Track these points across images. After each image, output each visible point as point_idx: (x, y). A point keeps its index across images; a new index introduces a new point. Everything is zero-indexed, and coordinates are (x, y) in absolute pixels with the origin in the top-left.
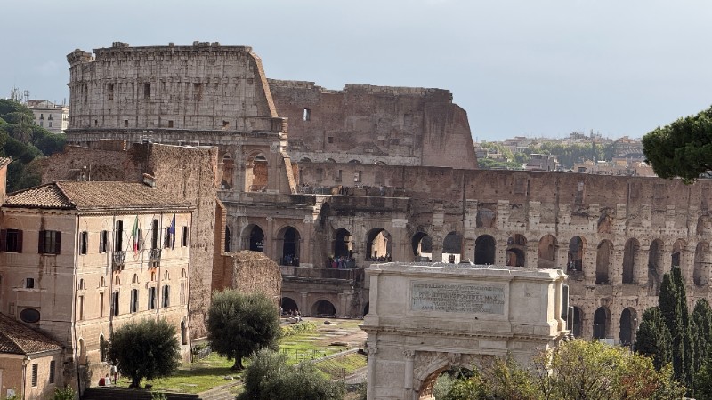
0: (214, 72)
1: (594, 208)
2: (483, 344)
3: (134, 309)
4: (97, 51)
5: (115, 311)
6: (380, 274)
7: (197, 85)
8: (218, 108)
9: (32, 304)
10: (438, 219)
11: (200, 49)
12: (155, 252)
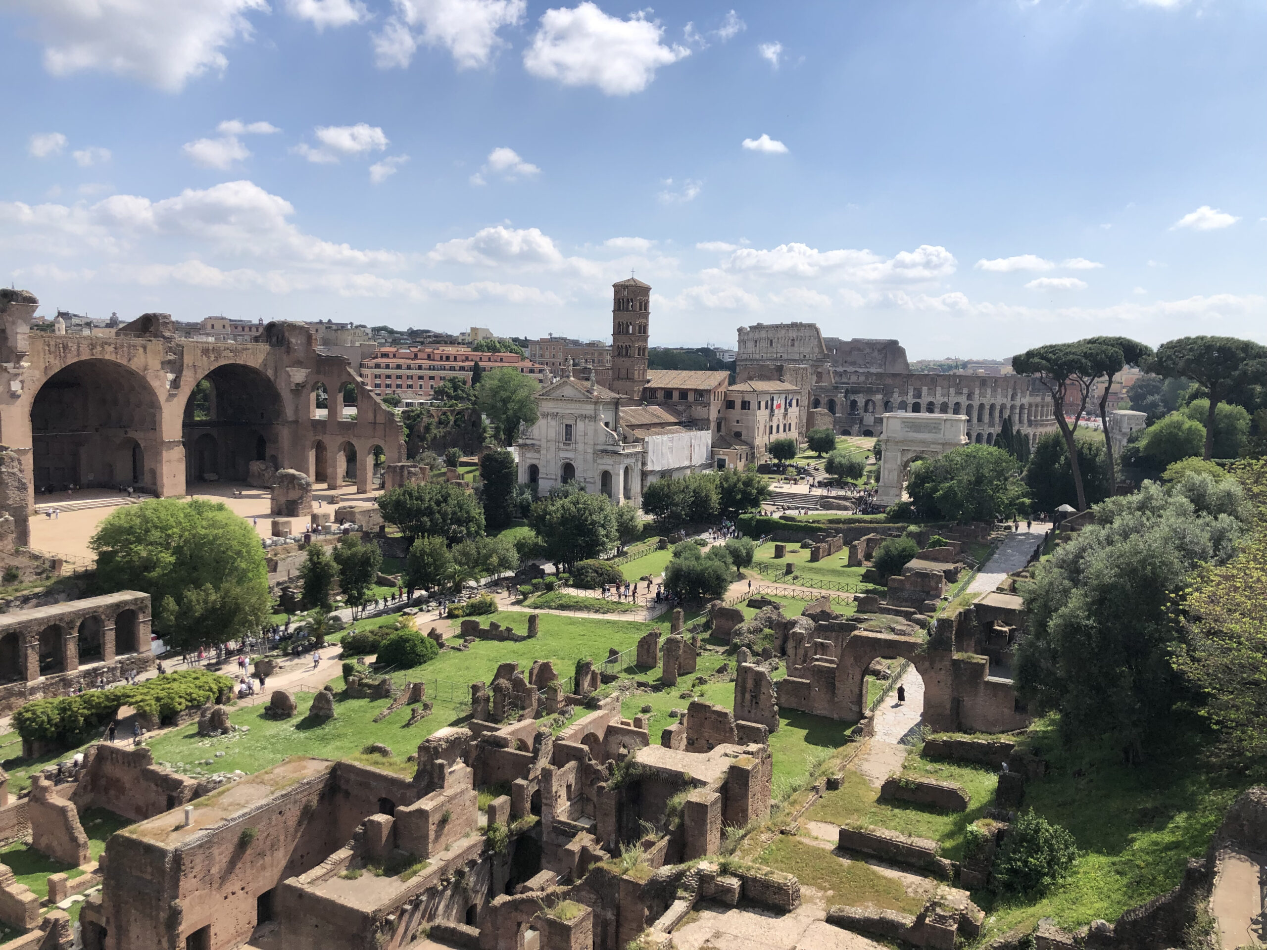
0: (799, 334)
1: (965, 391)
2: (932, 446)
3: (778, 431)
4: (750, 327)
5: (771, 433)
6: (888, 418)
7: (793, 340)
8: (802, 349)
9: (738, 430)
10: (896, 395)
11: (794, 326)
12: (786, 410)
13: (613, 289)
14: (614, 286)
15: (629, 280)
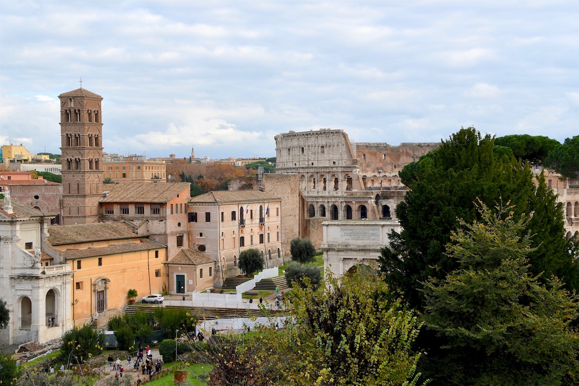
0: (328, 141)
2: (372, 254)
3: (252, 242)
5: (243, 245)
6: (328, 225)
7: (322, 147)
8: (331, 156)
9: (202, 243)
11: (323, 132)
12: (262, 220)
13: (59, 102)
14: (60, 97)
15: (76, 91)
